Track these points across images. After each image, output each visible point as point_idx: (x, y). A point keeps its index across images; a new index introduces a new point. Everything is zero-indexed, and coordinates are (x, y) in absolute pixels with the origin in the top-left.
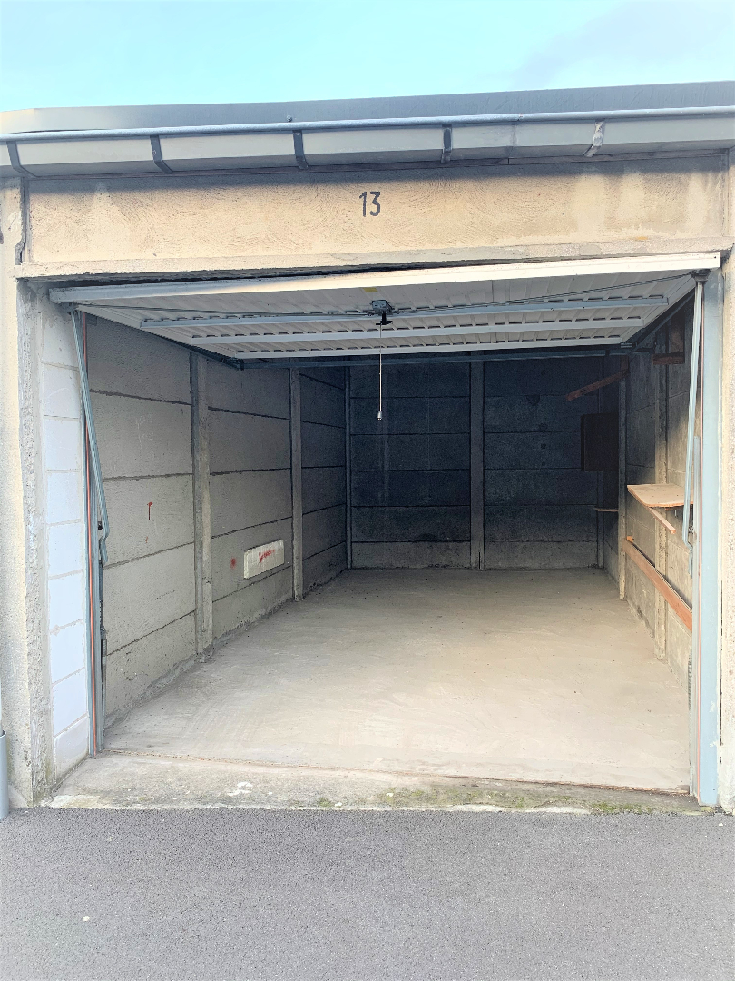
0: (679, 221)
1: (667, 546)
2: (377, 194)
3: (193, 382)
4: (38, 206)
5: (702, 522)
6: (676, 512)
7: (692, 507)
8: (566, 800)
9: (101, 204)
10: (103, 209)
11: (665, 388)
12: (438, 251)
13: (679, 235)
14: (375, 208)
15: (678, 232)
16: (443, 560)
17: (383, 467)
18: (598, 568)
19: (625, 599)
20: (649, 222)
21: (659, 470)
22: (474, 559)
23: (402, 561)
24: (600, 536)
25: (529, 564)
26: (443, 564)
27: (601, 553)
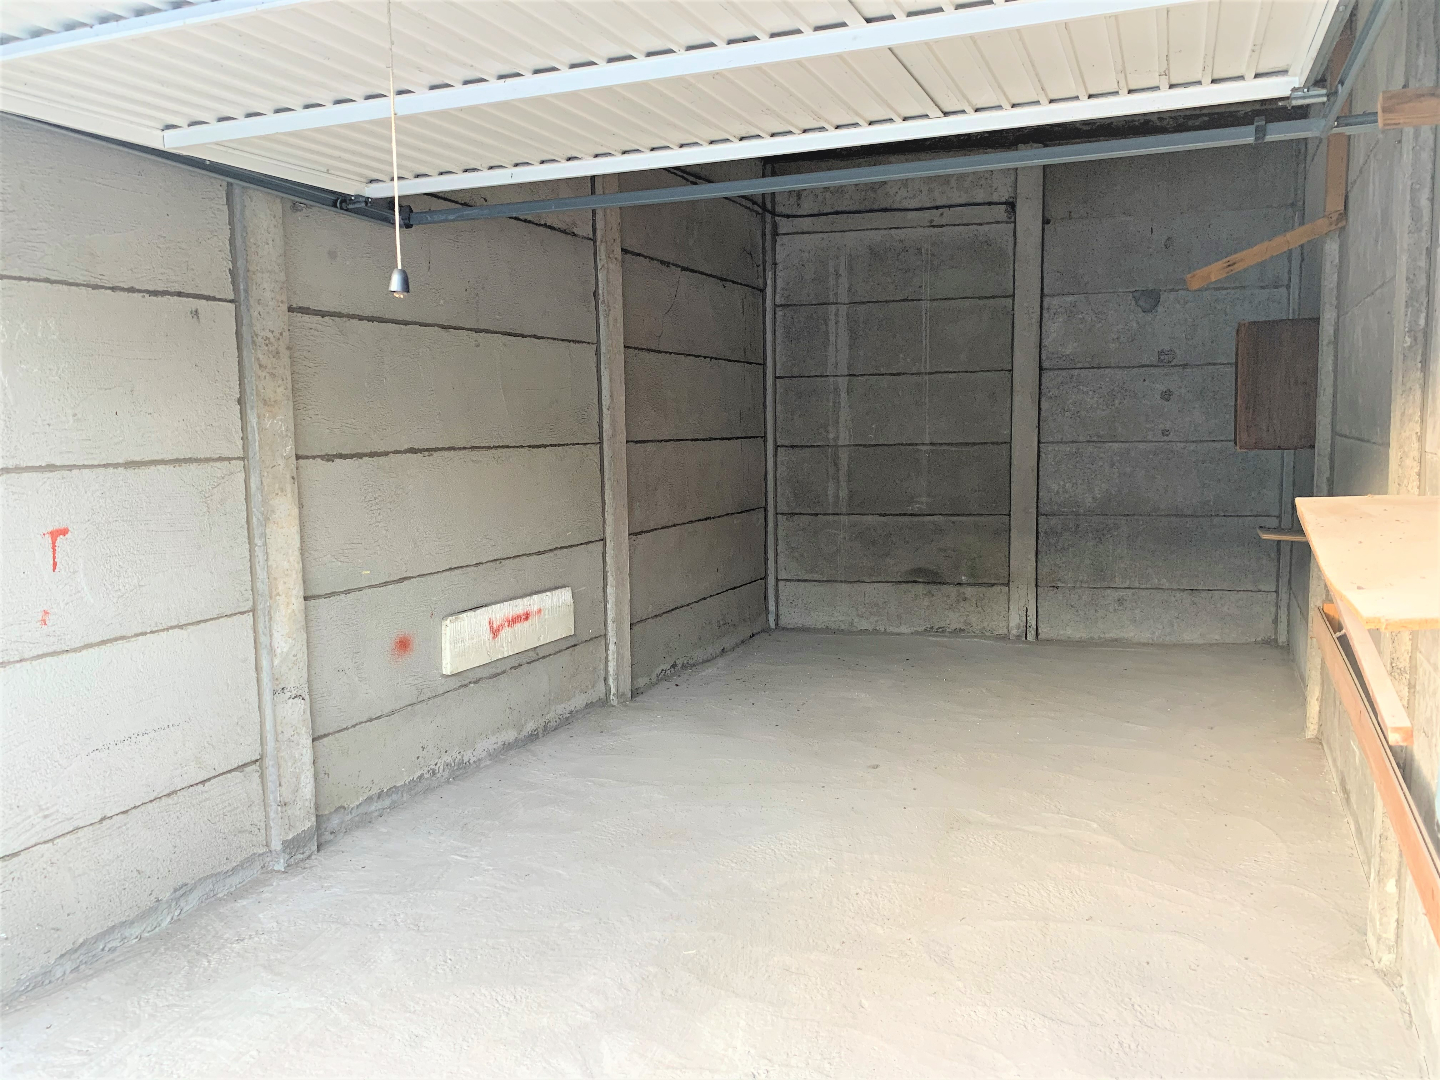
1: (1414, 668)
3: (236, 248)
11: (1426, 218)
16: (953, 620)
17: (836, 438)
18: (1277, 646)
19: (1318, 741)
22: (1015, 620)
23: (873, 619)
24: (1284, 580)
25: (1130, 633)
26: (953, 627)
27: (1283, 617)
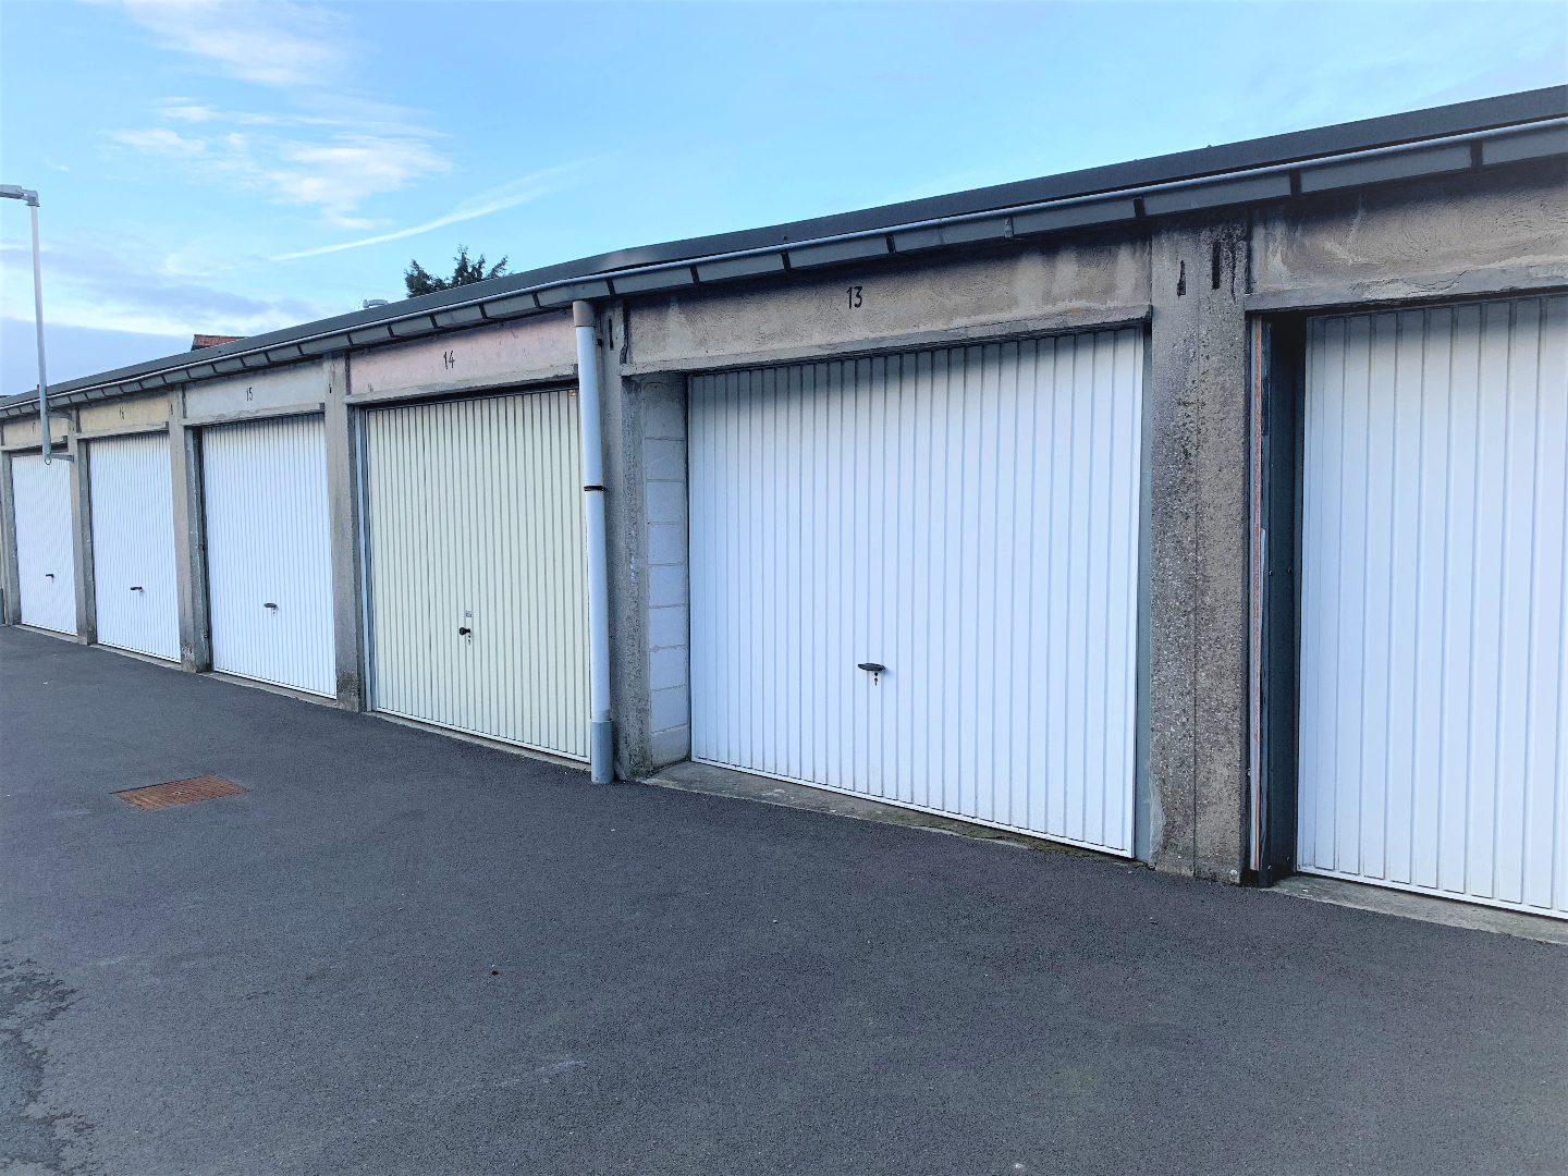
0: (1109, 290)
2: (860, 288)
4: (633, 320)
9: (673, 313)
10: (674, 318)
12: (898, 338)
13: (1111, 304)
14: (858, 301)
15: (1109, 302)
20: (1078, 294)
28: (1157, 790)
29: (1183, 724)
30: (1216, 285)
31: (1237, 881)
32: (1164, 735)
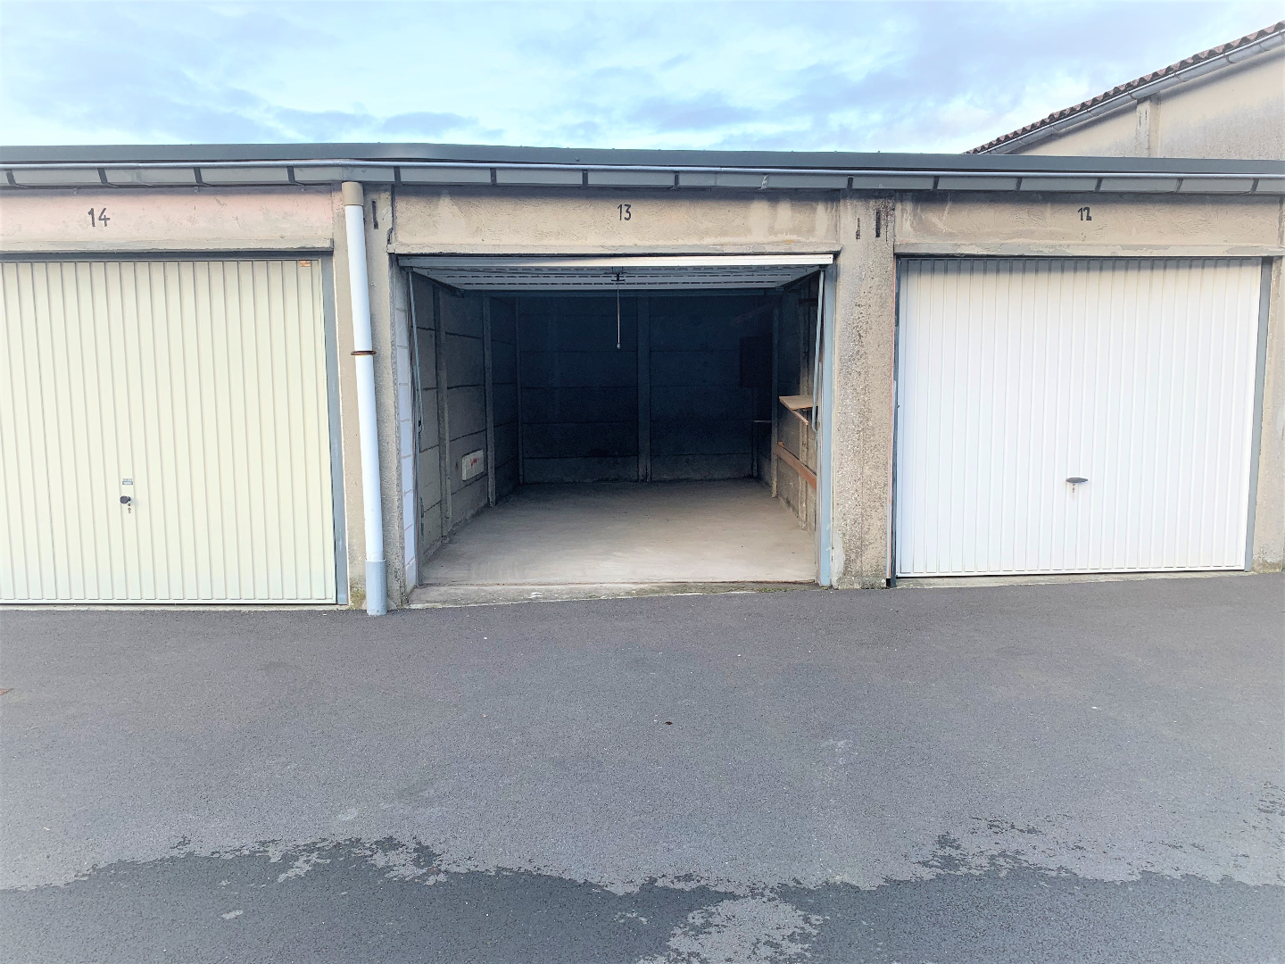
0: (811, 230)
2: (629, 206)
4: (401, 205)
5: (823, 416)
6: (807, 412)
7: (817, 407)
8: (742, 589)
9: (446, 204)
10: (446, 208)
11: (807, 322)
12: (669, 247)
13: (812, 239)
14: (627, 215)
16: (613, 474)
17: (553, 384)
18: (754, 478)
19: (777, 497)
20: (793, 231)
21: (803, 387)
22: (642, 472)
23: (573, 476)
25: (693, 475)
26: (613, 477)
27: (755, 464)
28: (840, 540)
29: (856, 499)
30: (878, 235)
31: (885, 586)
32: (844, 507)
